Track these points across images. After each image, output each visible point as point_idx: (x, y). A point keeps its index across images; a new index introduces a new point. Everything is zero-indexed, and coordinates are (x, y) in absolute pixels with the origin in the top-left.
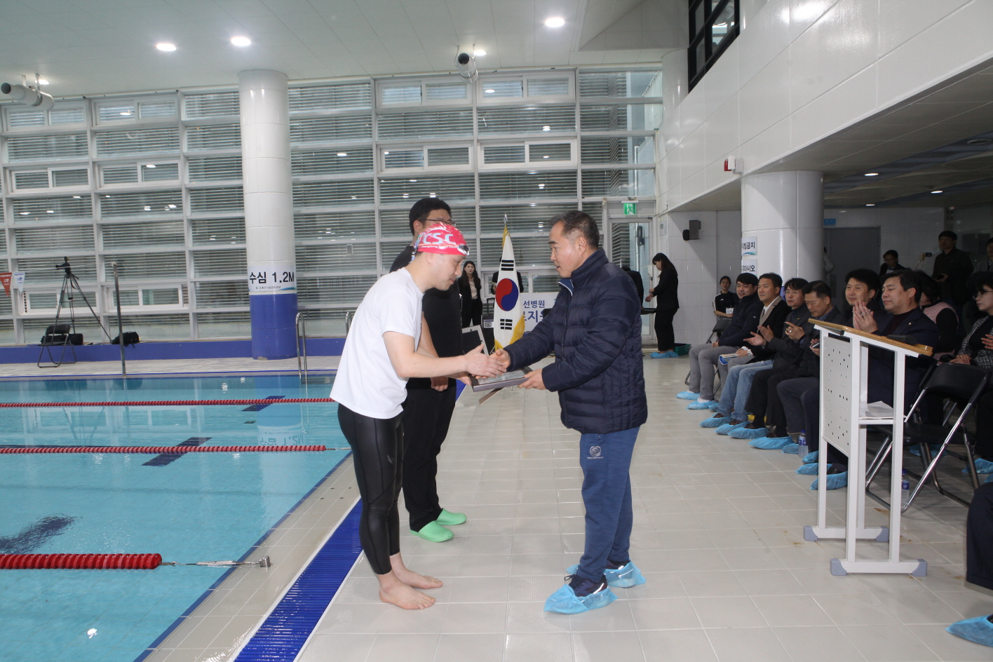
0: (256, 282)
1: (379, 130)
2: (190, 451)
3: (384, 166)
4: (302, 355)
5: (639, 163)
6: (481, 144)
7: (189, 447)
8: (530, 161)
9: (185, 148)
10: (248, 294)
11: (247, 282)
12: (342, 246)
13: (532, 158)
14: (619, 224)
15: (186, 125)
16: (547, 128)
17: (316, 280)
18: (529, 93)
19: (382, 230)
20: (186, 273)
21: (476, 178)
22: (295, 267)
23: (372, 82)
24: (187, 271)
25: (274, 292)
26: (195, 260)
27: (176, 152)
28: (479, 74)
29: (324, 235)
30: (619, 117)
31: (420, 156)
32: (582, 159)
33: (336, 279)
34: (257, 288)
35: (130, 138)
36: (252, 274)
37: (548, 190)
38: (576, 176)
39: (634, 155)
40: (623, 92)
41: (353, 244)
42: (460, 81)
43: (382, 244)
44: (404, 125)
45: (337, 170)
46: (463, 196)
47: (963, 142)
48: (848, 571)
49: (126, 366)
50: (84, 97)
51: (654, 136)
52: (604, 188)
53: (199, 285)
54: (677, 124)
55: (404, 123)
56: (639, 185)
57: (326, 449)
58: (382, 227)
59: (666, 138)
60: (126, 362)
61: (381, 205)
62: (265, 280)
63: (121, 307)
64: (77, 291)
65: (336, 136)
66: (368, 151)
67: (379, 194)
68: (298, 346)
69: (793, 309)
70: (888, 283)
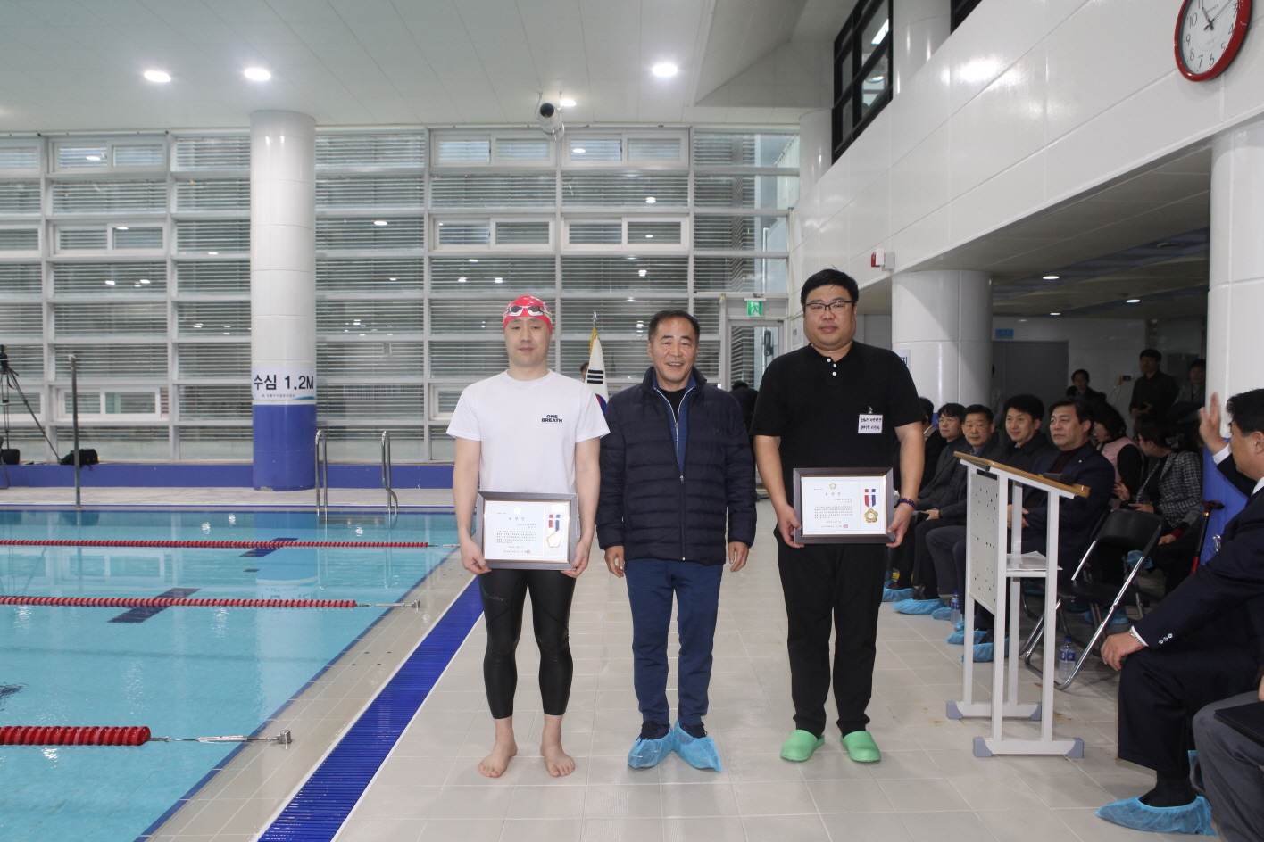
0: (263, 387)
1: (434, 194)
2: (175, 604)
3: (438, 240)
4: (321, 486)
5: (769, 250)
6: (566, 219)
8: (629, 242)
9: (174, 208)
10: (250, 404)
11: (250, 387)
12: (377, 344)
13: (631, 239)
14: (741, 327)
15: (177, 178)
16: (651, 200)
17: (341, 387)
18: (630, 155)
19: (432, 325)
20: (166, 372)
21: (558, 261)
22: (315, 369)
23: (427, 133)
24: (169, 370)
25: (286, 402)
26: (180, 356)
27: (161, 212)
28: (566, 129)
29: (351, 329)
30: (744, 190)
31: (485, 230)
32: (693, 240)
33: (367, 387)
34: (263, 396)
35: (98, 189)
36: (258, 377)
37: (651, 279)
38: (687, 263)
39: (762, 240)
40: (751, 159)
41: (392, 342)
42: (541, 137)
43: (431, 344)
44: (466, 189)
45: (375, 244)
46: (543, 283)
47: (1153, 245)
48: (994, 752)
49: (82, 494)
50: (39, 135)
51: (787, 216)
52: (724, 280)
53: (183, 390)
54: (817, 201)
55: (466, 185)
56: (769, 277)
57: (356, 605)
58: (432, 321)
59: (803, 220)
60: (82, 489)
61: (432, 292)
62: (275, 385)
63: (79, 415)
64: (16, 391)
65: (375, 199)
66: (418, 220)
67: (431, 278)
68: (316, 474)
69: (948, 441)
70: (1058, 413)
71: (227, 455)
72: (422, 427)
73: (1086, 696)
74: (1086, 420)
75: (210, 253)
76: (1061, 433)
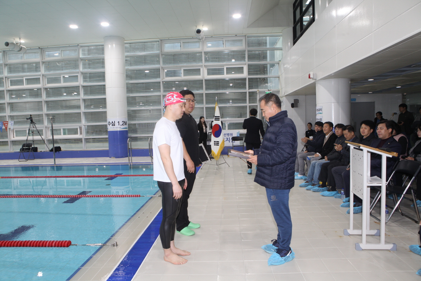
0: (111, 125)
1: (163, 61)
2: (83, 197)
3: (165, 76)
4: (130, 156)
5: (272, 75)
6: (206, 67)
7: (82, 195)
8: (226, 74)
9: (81, 69)
10: (107, 130)
11: (107, 125)
12: (147, 110)
13: (227, 73)
15: (82, 59)
16: (233, 60)
17: (136, 124)
18: (226, 46)
20: (81, 121)
21: (204, 81)
22: (127, 119)
23: (160, 41)
25: (118, 130)
26: (85, 116)
27: (77, 70)
28: (205, 38)
29: (139, 106)
30: (264, 56)
31: (180, 72)
32: (248, 73)
33: (144, 124)
34: (111, 128)
35: (58, 65)
36: (109, 122)
37: (234, 86)
38: (246, 80)
39: (270, 72)
40: (266, 45)
41: (152, 109)
42: (197, 41)
45: (145, 78)
46: (199, 89)
47: (410, 66)
48: (363, 248)
49: (56, 161)
50: (39, 48)
51: (279, 64)
52: (257, 85)
53: (86, 127)
54: (289, 58)
55: (173, 58)
56: (273, 85)
57: (140, 196)
59: (284, 65)
60: (56, 159)
61: (163, 93)
62: (115, 124)
63: (54, 136)
64: (35, 129)
65: (145, 64)
66: (158, 70)
67: (163, 88)
68: (128, 152)
69: (338, 137)
70: (380, 126)
71: (101, 147)
73: (393, 226)
74: (390, 128)
76: (381, 133)
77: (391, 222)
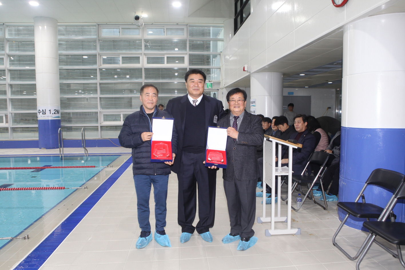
0: (41, 114)
1: (100, 47)
3: (102, 63)
4: (61, 147)
5: (215, 66)
6: (145, 55)
7: (2, 189)
8: (167, 63)
9: (7, 51)
10: (37, 119)
11: (37, 114)
12: (84, 98)
13: (168, 62)
14: (207, 92)
15: (8, 40)
16: (176, 49)
17: (70, 113)
18: (167, 34)
19: (101, 92)
20: (7, 109)
21: (143, 70)
22: (60, 107)
23: (97, 25)
24: (8, 108)
25: (50, 119)
26: (12, 103)
27: (3, 52)
28: (144, 25)
29: (79, 93)
30: (207, 46)
31: (119, 59)
32: (189, 64)
34: (41, 116)
36: (39, 110)
37: (179, 76)
39: (213, 63)
40: (209, 35)
41: (89, 98)
42: (136, 27)
43: (100, 98)
44: (114, 46)
45: (83, 64)
46: (138, 77)
47: (332, 64)
48: (272, 234)
51: (220, 55)
53: (14, 115)
54: (229, 50)
55: (113, 44)
56: (215, 75)
57: (65, 188)
58: (101, 90)
59: (225, 56)
61: (100, 81)
62: (45, 113)
65: (82, 49)
66: (95, 56)
67: (100, 76)
68: (59, 143)
69: (265, 130)
70: (297, 120)
71: (32, 137)
72: (98, 126)
73: (305, 213)
74: (305, 122)
75: (26, 67)
76: (298, 127)
77: (303, 209)
